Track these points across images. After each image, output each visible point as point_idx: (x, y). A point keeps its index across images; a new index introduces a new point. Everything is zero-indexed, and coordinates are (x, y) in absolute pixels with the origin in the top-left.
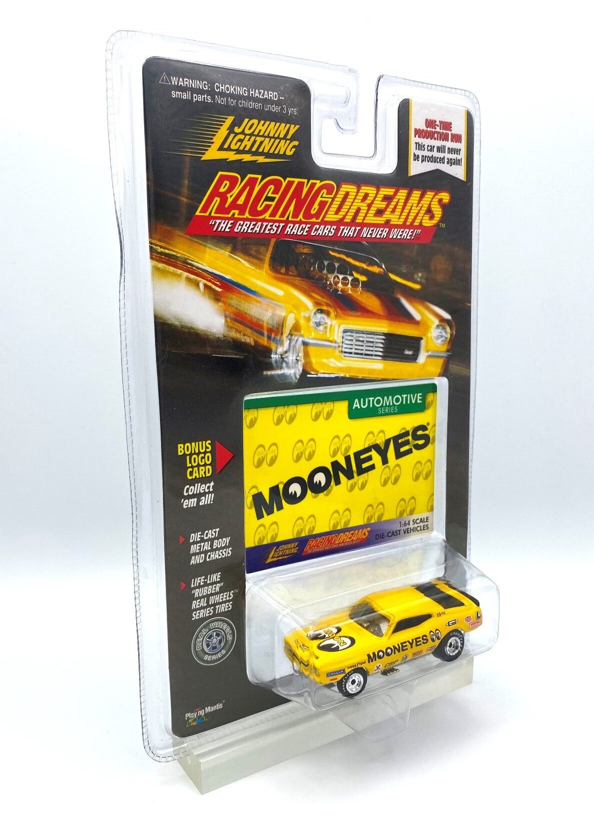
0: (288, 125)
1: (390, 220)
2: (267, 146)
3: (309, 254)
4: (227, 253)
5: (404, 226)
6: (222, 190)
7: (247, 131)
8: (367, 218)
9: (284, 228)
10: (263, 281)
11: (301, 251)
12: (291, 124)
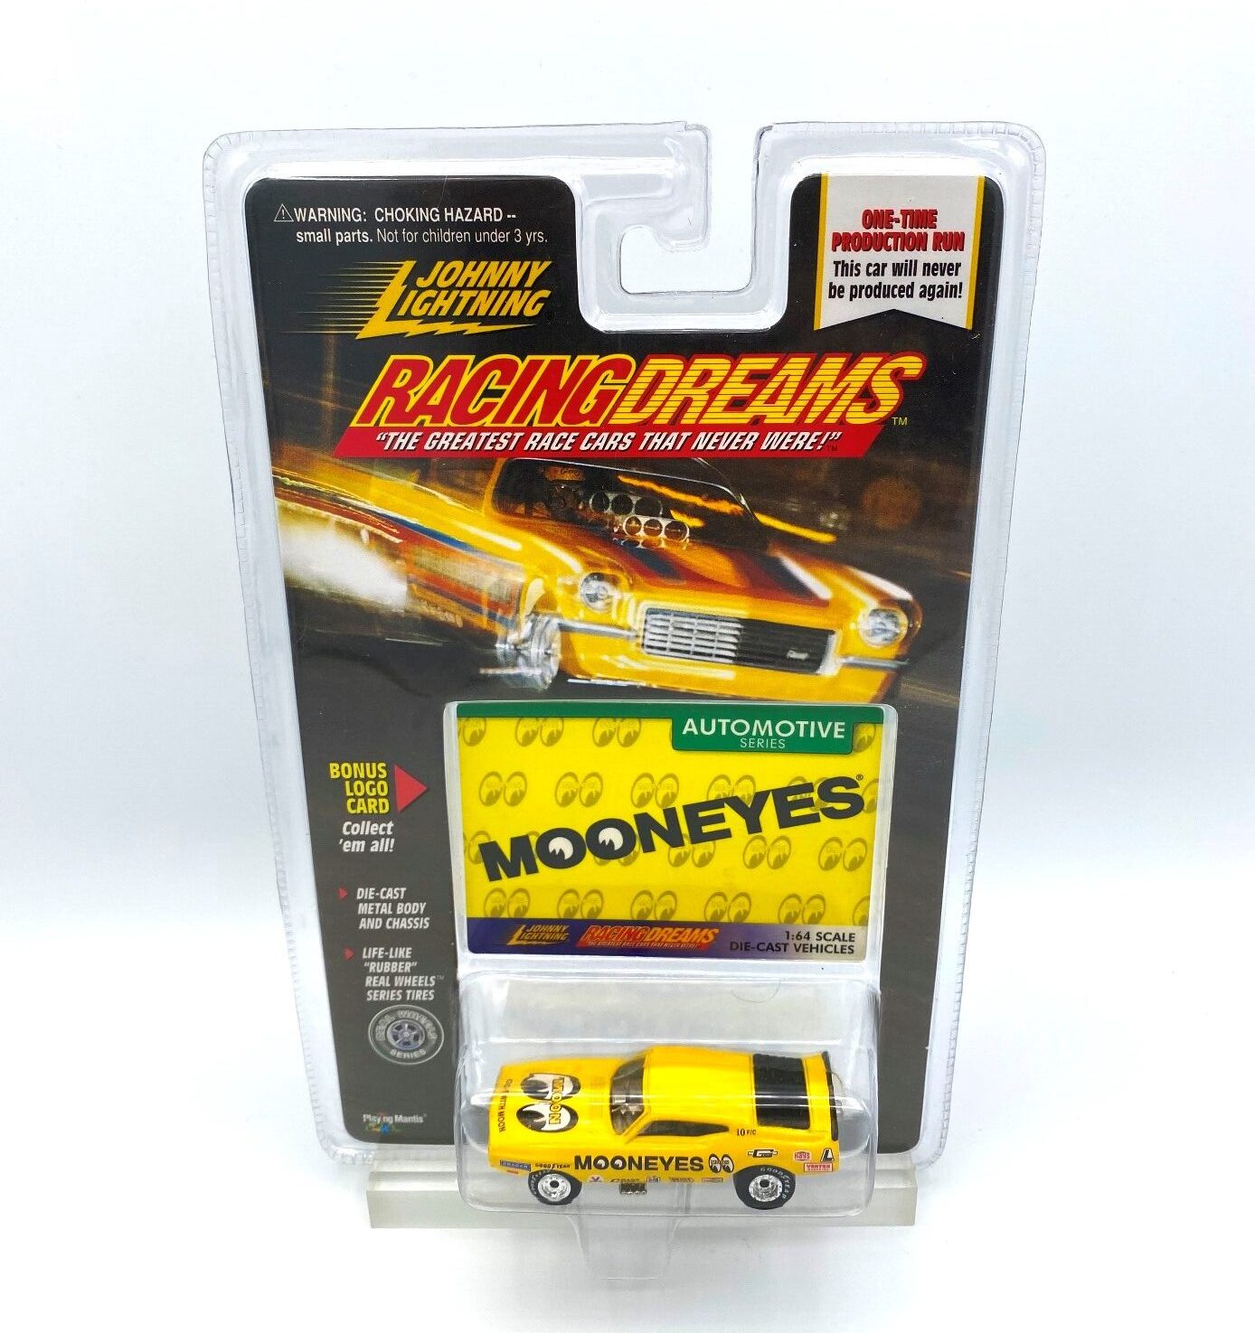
0: (526, 264)
1: (764, 417)
2: (483, 304)
3: (577, 482)
4: (411, 484)
5: (799, 425)
6: (398, 384)
8: (706, 416)
10: (481, 528)
11: (559, 476)
12: (532, 260)
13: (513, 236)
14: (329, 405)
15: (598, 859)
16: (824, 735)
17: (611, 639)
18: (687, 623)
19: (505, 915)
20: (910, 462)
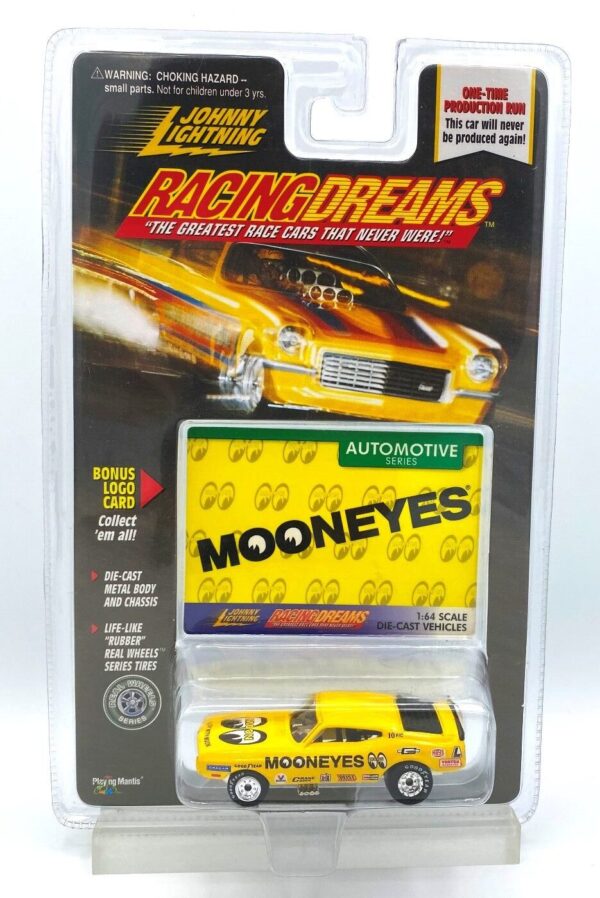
0: (252, 111)
1: (403, 219)
2: (222, 136)
3: (278, 261)
4: (166, 258)
5: (425, 225)
6: (163, 188)
8: (365, 217)
9: (244, 230)
10: (213, 291)
11: (267, 256)
12: (256, 109)
13: (244, 93)
14: (116, 200)
15: (284, 554)
16: (443, 455)
17: (298, 375)
18: (351, 364)
19: (213, 601)
20: (497, 252)
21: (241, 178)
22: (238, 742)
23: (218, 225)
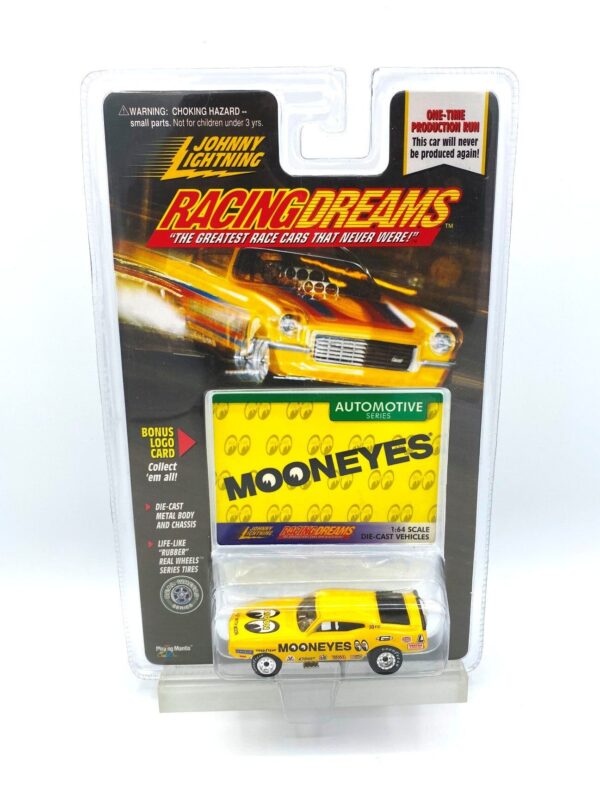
0: (252, 138)
1: (378, 224)
2: (228, 160)
3: (277, 261)
4: (188, 263)
5: (396, 228)
6: (182, 205)
7: (207, 149)
8: (347, 223)
9: (249, 237)
10: (226, 288)
11: (269, 258)
12: (255, 135)
13: (245, 123)
14: (145, 217)
16: (411, 410)
17: (297, 353)
18: (338, 343)
19: (238, 521)
20: (455, 249)
21: (245, 195)
22: (258, 631)
23: (228, 234)
